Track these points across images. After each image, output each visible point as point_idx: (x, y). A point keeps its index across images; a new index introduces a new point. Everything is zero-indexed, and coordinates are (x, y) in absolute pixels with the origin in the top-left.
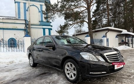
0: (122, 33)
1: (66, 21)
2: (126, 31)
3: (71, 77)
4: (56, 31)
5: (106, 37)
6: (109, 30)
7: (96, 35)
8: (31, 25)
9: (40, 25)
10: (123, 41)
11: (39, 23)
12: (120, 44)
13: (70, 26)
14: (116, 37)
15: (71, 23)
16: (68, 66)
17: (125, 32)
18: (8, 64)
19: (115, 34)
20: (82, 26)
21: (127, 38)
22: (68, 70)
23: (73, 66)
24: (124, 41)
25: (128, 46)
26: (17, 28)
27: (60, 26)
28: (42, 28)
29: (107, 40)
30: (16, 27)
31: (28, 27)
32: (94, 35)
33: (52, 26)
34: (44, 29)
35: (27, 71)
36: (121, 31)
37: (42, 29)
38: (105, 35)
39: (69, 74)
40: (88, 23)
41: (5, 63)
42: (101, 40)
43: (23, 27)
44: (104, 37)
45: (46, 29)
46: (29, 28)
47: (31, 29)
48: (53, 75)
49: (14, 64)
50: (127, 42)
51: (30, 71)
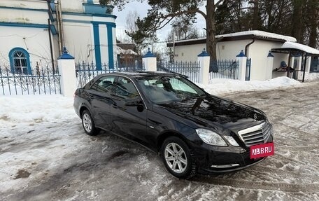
0: (285, 46)
1: (151, 8)
2: (295, 39)
3: (177, 168)
4: (128, 34)
5: (246, 55)
6: (254, 38)
7: (223, 47)
8: (63, 13)
9: (84, 14)
10: (283, 64)
11: (83, 9)
12: (277, 72)
13: (161, 20)
14: (270, 55)
15: (164, 11)
16: (171, 148)
17: (291, 42)
18: (32, 123)
19: (268, 47)
20: (191, 22)
21: (293, 58)
22: (170, 155)
23: (182, 151)
24: (287, 64)
25: (295, 77)
26: (30, 22)
27: (138, 20)
28: (92, 22)
29: (247, 63)
30: (27, 20)
31: (56, 20)
32: (218, 47)
33: (115, 17)
34: (96, 25)
35: (84, 146)
36: (283, 42)
37: (91, 25)
38: (244, 52)
39: (172, 162)
40: (206, 17)
41: (25, 121)
42: (235, 62)
43: (43, 18)
44: (241, 55)
45: (99, 25)
46: (60, 21)
47: (64, 23)
48: (139, 158)
49: (46, 124)
50: (292, 67)
51: (89, 147)
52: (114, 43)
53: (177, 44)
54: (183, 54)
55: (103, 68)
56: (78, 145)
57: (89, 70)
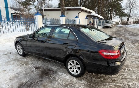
0: (92, 15)
6: (81, 10)
7: (68, 13)
10: (90, 22)
14: (86, 18)
17: (93, 13)
19: (86, 14)
29: (79, 21)
36: (91, 13)
38: (77, 16)
42: (74, 21)
52: (9, 6)
53: (45, 10)
54: (48, 15)
55: (3, 20)
56: (15, 69)
57: (4, 21)
